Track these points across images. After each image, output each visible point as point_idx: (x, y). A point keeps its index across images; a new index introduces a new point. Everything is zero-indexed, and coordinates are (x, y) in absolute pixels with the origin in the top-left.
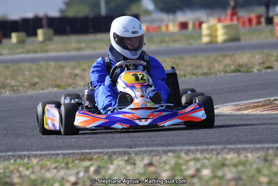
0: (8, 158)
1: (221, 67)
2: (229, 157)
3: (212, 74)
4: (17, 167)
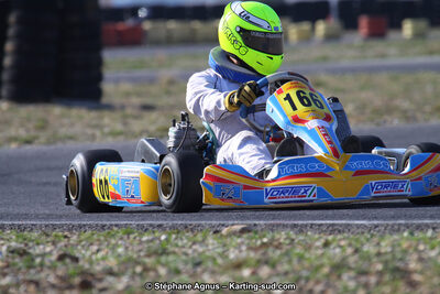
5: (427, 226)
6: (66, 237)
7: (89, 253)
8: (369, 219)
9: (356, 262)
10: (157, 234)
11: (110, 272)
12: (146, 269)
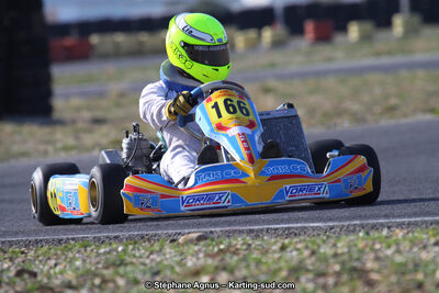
5: (382, 225)
6: (23, 253)
7: (46, 268)
8: (324, 221)
9: (313, 264)
10: (114, 246)
11: (70, 286)
12: (104, 281)
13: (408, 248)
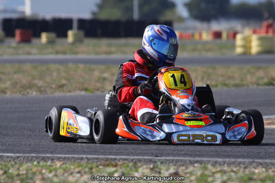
0: (32, 160)
1: (254, 79)
2: (257, 171)
3: (243, 85)
4: (40, 169)
5: (48, 158)
9: (4, 179)
13: (61, 174)
